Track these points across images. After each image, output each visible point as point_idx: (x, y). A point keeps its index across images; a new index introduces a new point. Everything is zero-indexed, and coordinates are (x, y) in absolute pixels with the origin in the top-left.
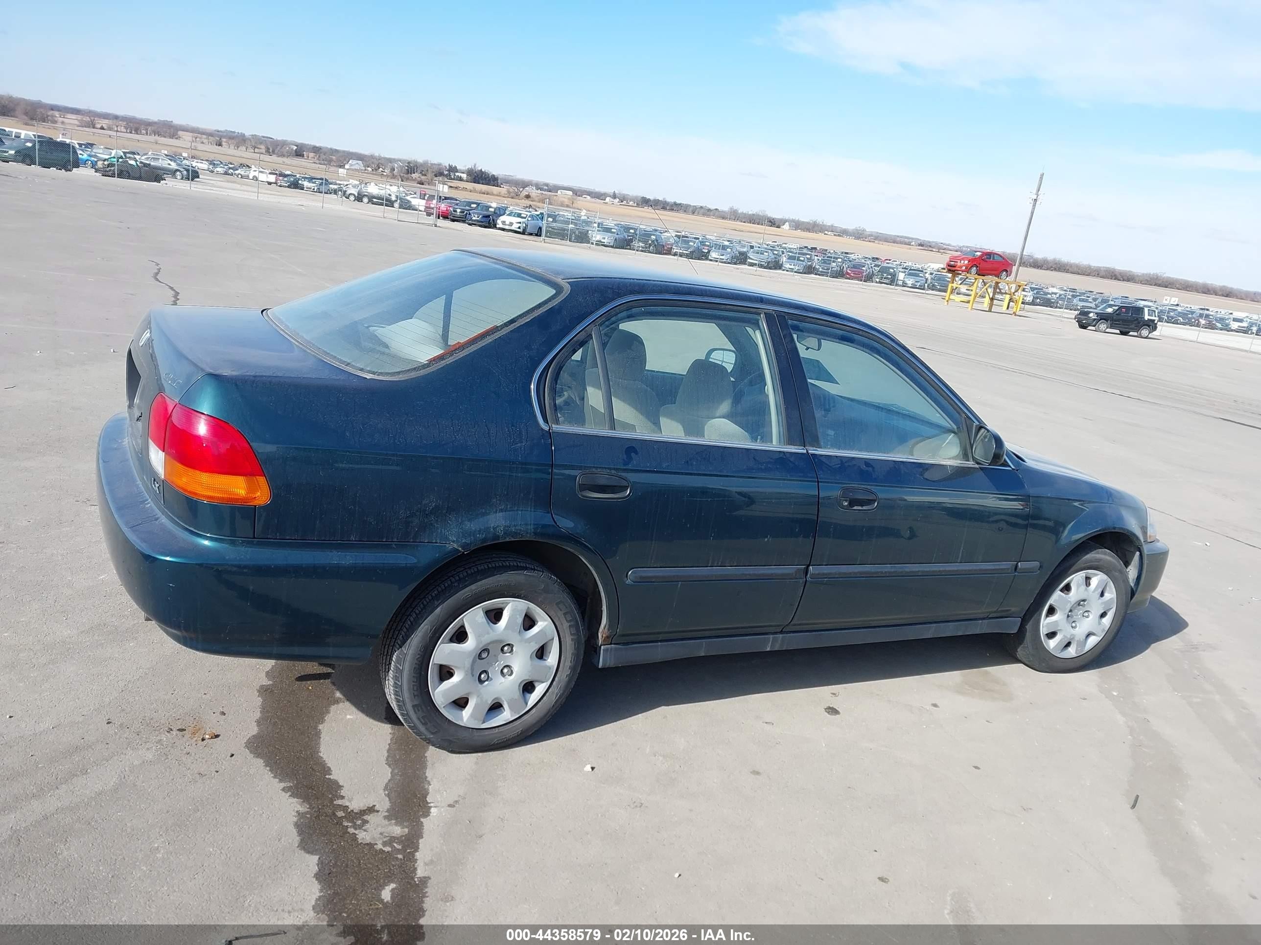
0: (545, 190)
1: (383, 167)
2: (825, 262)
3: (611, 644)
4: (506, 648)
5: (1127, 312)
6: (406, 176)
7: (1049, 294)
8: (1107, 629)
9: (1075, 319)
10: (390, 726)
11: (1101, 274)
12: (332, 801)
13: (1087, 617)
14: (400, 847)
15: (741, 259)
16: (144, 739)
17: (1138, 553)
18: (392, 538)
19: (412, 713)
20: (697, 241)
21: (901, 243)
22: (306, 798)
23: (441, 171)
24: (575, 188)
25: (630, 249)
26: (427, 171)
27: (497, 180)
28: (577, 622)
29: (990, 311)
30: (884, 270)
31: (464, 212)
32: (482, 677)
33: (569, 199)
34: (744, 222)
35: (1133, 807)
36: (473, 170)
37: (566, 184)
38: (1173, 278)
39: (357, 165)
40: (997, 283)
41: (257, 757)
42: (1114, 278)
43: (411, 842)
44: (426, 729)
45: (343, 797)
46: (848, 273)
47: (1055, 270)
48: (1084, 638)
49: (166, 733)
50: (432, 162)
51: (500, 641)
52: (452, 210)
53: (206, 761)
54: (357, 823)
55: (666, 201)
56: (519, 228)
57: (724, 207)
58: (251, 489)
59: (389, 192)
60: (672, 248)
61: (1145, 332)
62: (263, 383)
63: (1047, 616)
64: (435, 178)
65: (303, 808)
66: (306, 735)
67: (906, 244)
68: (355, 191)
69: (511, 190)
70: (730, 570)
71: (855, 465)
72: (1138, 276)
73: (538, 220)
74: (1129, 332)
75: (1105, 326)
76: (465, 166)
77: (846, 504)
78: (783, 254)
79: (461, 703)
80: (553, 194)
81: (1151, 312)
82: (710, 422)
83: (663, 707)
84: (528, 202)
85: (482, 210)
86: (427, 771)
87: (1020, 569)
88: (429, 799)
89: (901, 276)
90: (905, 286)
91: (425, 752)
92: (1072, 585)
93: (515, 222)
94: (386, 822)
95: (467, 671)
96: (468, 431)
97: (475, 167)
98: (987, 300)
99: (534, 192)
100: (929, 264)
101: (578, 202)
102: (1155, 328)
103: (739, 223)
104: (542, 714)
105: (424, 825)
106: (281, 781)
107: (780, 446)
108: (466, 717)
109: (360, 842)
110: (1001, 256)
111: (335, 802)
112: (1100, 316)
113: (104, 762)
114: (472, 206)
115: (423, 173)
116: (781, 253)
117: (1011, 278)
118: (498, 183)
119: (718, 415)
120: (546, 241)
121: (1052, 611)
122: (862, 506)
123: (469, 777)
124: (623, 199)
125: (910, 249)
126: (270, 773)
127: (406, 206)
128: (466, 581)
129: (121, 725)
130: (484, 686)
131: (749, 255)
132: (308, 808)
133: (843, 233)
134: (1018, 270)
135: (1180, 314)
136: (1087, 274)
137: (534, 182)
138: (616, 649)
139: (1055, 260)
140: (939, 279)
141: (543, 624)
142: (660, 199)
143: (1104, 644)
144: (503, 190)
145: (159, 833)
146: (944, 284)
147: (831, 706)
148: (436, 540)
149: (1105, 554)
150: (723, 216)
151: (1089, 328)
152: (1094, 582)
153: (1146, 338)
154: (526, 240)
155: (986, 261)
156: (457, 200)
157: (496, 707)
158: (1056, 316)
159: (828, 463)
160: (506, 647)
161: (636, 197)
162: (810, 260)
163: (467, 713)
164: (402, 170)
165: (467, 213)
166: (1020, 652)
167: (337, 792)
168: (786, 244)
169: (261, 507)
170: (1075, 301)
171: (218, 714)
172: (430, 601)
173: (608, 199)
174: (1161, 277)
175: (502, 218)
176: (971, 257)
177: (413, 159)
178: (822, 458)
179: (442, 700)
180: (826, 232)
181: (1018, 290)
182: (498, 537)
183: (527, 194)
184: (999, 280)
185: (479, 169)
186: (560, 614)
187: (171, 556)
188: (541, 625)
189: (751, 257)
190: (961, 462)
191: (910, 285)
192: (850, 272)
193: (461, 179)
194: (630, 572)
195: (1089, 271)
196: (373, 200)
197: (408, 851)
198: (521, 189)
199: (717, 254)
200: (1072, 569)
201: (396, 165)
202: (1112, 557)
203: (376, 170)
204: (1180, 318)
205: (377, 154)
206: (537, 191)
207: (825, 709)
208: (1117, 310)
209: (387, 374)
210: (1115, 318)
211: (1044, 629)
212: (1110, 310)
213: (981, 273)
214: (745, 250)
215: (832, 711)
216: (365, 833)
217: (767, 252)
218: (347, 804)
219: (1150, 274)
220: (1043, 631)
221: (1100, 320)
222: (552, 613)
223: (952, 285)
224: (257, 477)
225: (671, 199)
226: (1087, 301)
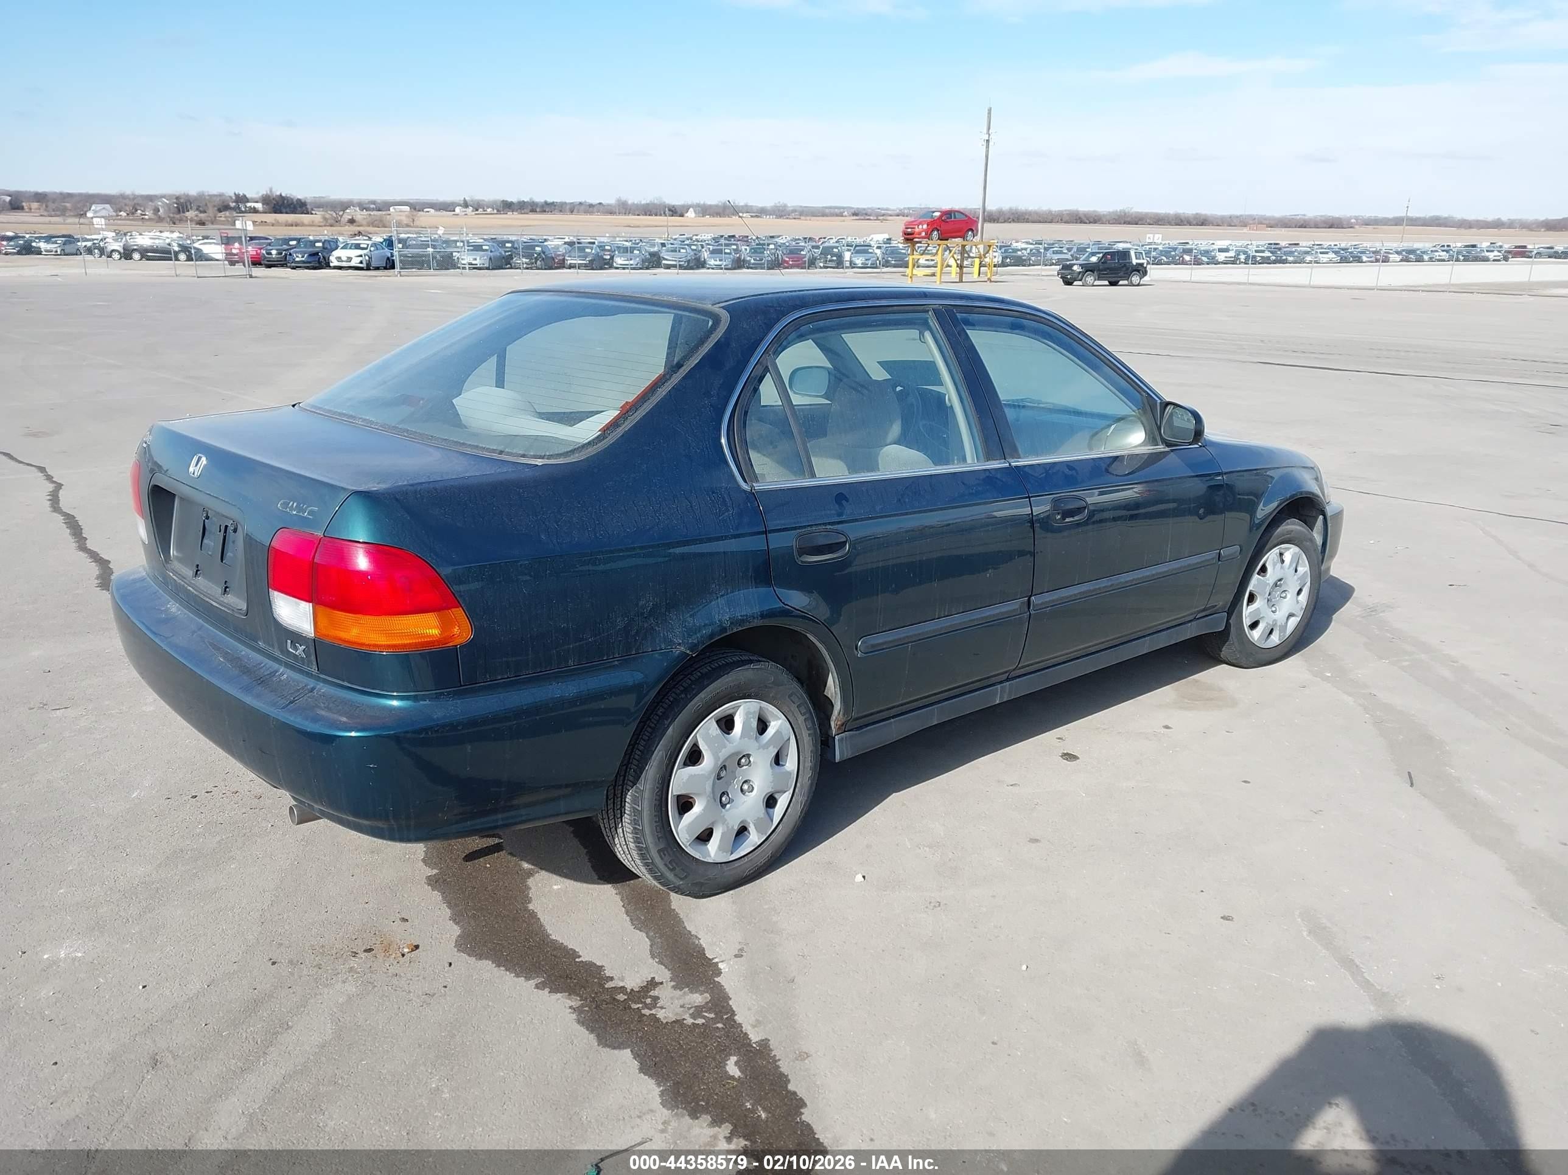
0: (373, 210)
1: (142, 209)
2: (756, 252)
3: (845, 731)
4: (743, 760)
5: (1113, 259)
6: (178, 216)
7: (1019, 250)
8: (1304, 607)
9: (1058, 275)
10: (610, 885)
11: (1064, 220)
12: (602, 986)
13: (1285, 598)
14: (712, 1016)
15: (653, 261)
16: (330, 971)
17: (1321, 517)
18: (614, 654)
19: (658, 860)
20: (595, 246)
21: (832, 215)
22: (571, 991)
23: (225, 204)
24: (411, 201)
25: (511, 268)
26: (206, 205)
27: (306, 205)
28: (811, 713)
29: (961, 281)
30: (827, 251)
31: (281, 254)
32: (722, 799)
33: (407, 216)
34: (638, 215)
35: (1412, 785)
36: (269, 196)
37: (398, 198)
38: (1142, 212)
39: (104, 211)
40: (963, 246)
41: (480, 959)
42: (1079, 221)
43: (720, 1004)
44: (675, 875)
45: (612, 979)
46: (784, 261)
47: (1014, 221)
48: (1285, 620)
49: (353, 959)
50: (210, 193)
51: (736, 753)
52: (264, 252)
53: (424, 978)
54: (647, 1002)
55: (533, 202)
56: (361, 262)
57: (610, 200)
58: (445, 626)
59: (168, 241)
60: (564, 259)
61: (1135, 279)
62: (428, 492)
63: (1248, 605)
64: (220, 214)
65: (576, 1002)
66: (521, 920)
67: (837, 215)
68: (118, 246)
69: (327, 216)
70: (957, 619)
71: (1059, 471)
72: (1104, 215)
73: (383, 249)
74: (1119, 282)
75: (1092, 278)
76: (258, 193)
77: (1059, 517)
78: (703, 248)
79: (705, 837)
80: (384, 213)
81: (1138, 255)
82: (882, 451)
83: (894, 794)
84: (355, 229)
85: (305, 246)
86: (686, 924)
87: (1225, 557)
88: (709, 955)
89: (847, 256)
90: (854, 267)
91: (670, 906)
92: (1267, 565)
93: (355, 257)
94: (678, 993)
95: (709, 796)
96: (669, 508)
97: (271, 191)
98: (954, 269)
99: (360, 215)
100: (872, 236)
101: (421, 219)
102: (1145, 273)
103: (631, 217)
104: (788, 830)
105: (723, 984)
106: (528, 978)
107: (979, 464)
108: (713, 850)
109: (664, 1022)
110: (962, 213)
111: (606, 986)
112: (1085, 267)
113: (302, 1009)
114: (292, 243)
115: (201, 209)
116: (700, 248)
117: (977, 238)
118: (307, 209)
119: (889, 441)
120: (402, 273)
121: (1252, 598)
122: (1073, 517)
123: (736, 920)
124: (478, 206)
125: (844, 221)
126: (508, 973)
127: (194, 256)
128: (693, 689)
129: (291, 962)
130: (727, 811)
131: (661, 255)
132: (581, 1000)
133: (761, 212)
134: (982, 228)
135: (1162, 253)
136: (1049, 220)
137: (355, 201)
138: (851, 737)
139: (1011, 209)
140: (892, 252)
141: (777, 724)
142: (526, 200)
143: (1303, 624)
144: (317, 216)
145: (427, 1071)
146: (900, 257)
147: (1065, 752)
148: (660, 646)
149: (1294, 524)
150: (609, 211)
151: (1075, 283)
152: (1287, 557)
153: (1138, 285)
154: (376, 276)
155: (947, 222)
156: (267, 239)
157: (742, 831)
158: (1034, 275)
159: (1033, 474)
160: (741, 759)
161: (495, 202)
162: (737, 251)
163: (713, 846)
164: (169, 209)
165: (286, 255)
166: (1225, 652)
167: (600, 974)
168: (697, 235)
169: (462, 646)
170: (1049, 254)
171: (398, 922)
172: (658, 721)
173: (458, 210)
174: (1129, 212)
175: (336, 253)
176: (929, 220)
177: (182, 193)
178: (1026, 469)
179: (687, 836)
180: (741, 214)
181: (989, 251)
182: (724, 630)
183: (350, 217)
184: (965, 243)
185: (278, 193)
186: (794, 707)
187: (358, 731)
188: (775, 725)
189: (665, 257)
190: (1152, 447)
191: (860, 265)
192: (787, 259)
193: (255, 211)
194: (860, 643)
195: (1051, 218)
196: (147, 254)
197: (725, 1017)
198: (341, 213)
199: (622, 259)
200: (1267, 547)
201: (160, 203)
202: (1300, 526)
203: (133, 214)
204: (1163, 258)
205: (128, 192)
206: (362, 213)
207: (1062, 756)
208: (1103, 257)
209: (559, 455)
210: (1101, 267)
211: (1248, 619)
212: (1094, 259)
213: (943, 238)
214: (656, 249)
215: (1069, 757)
216: (664, 1010)
217: (683, 248)
218: (621, 984)
219: (1117, 211)
220: (1247, 622)
221: (1087, 271)
222: (785, 709)
223: (914, 257)
224: (453, 610)
225: (539, 199)
226: (1061, 252)
